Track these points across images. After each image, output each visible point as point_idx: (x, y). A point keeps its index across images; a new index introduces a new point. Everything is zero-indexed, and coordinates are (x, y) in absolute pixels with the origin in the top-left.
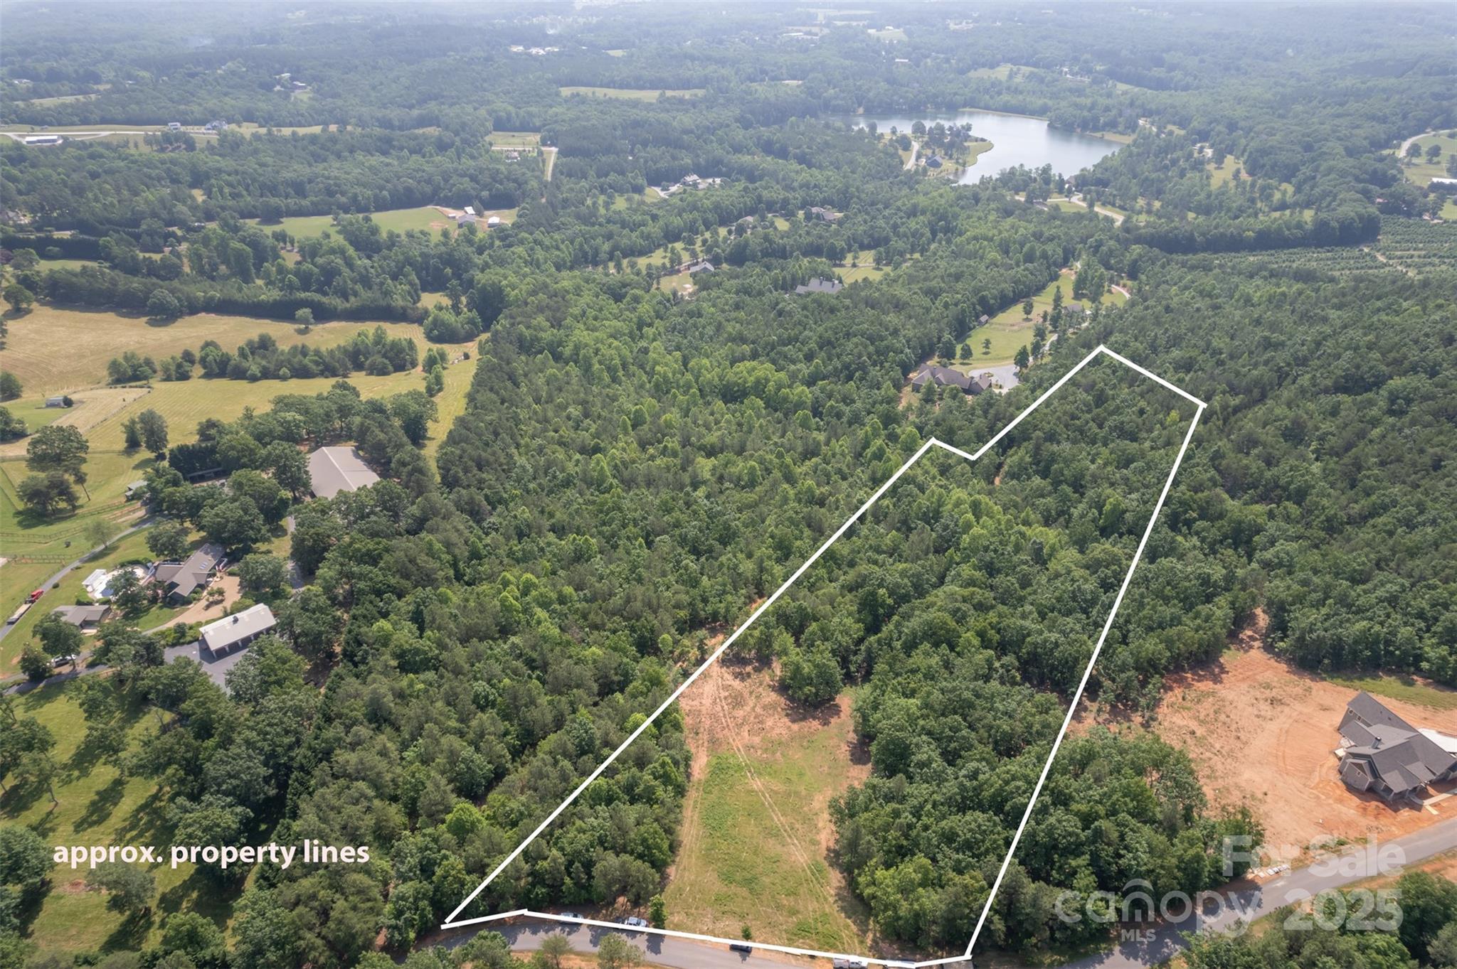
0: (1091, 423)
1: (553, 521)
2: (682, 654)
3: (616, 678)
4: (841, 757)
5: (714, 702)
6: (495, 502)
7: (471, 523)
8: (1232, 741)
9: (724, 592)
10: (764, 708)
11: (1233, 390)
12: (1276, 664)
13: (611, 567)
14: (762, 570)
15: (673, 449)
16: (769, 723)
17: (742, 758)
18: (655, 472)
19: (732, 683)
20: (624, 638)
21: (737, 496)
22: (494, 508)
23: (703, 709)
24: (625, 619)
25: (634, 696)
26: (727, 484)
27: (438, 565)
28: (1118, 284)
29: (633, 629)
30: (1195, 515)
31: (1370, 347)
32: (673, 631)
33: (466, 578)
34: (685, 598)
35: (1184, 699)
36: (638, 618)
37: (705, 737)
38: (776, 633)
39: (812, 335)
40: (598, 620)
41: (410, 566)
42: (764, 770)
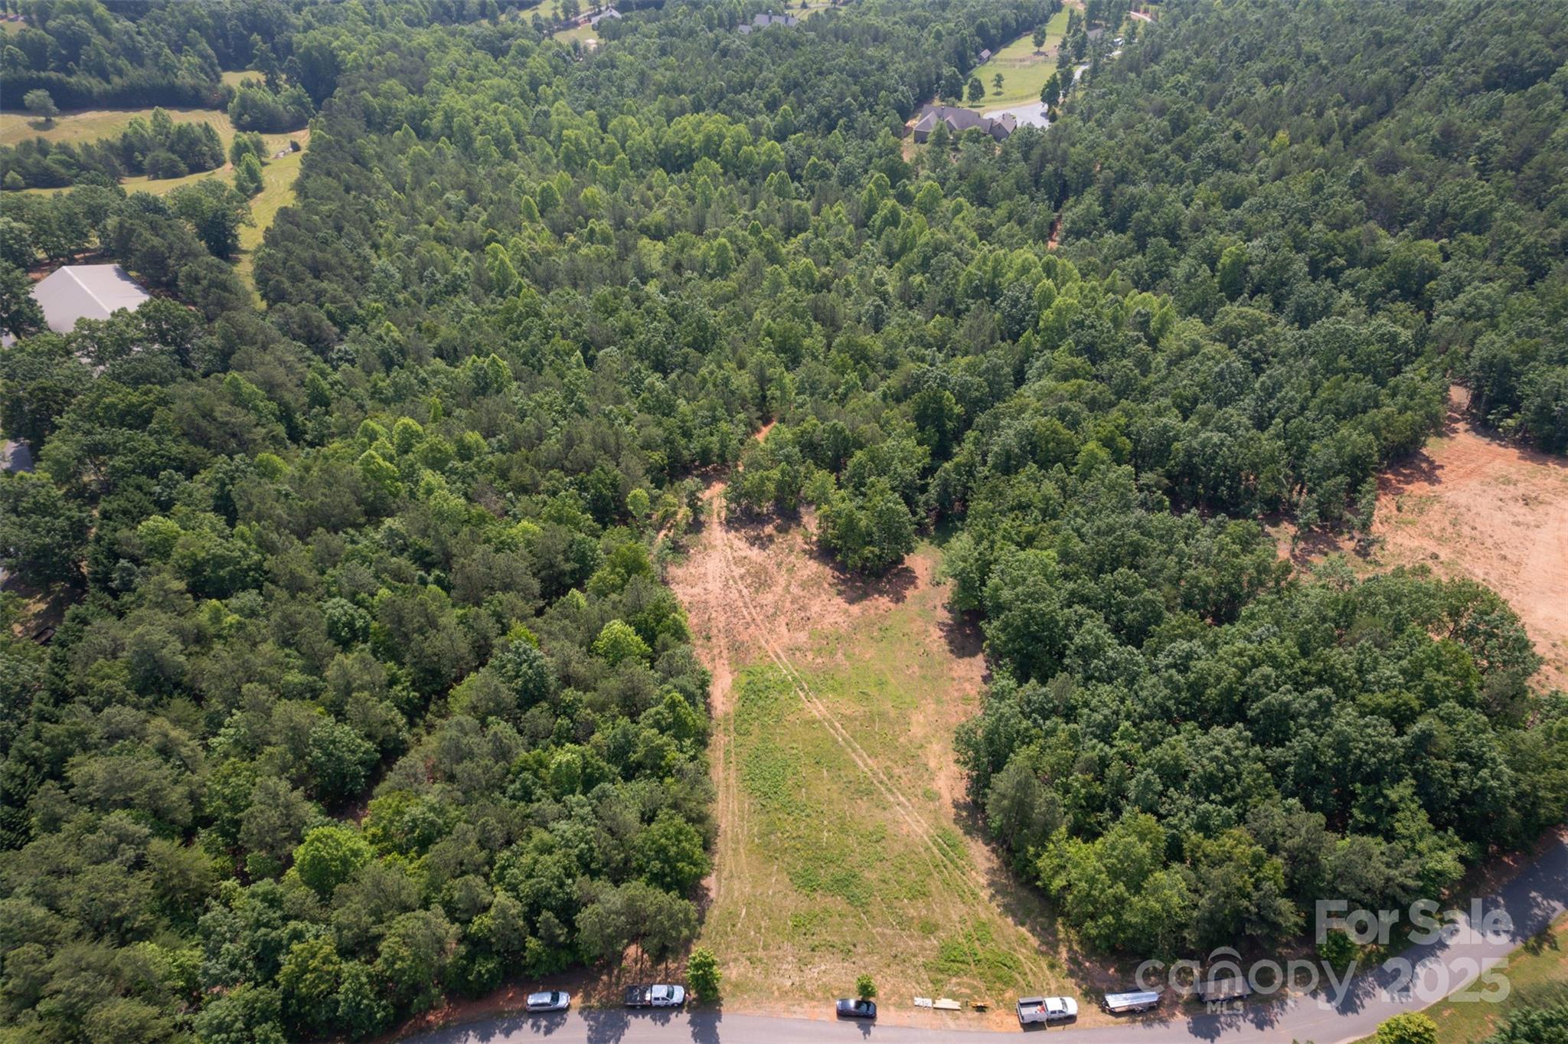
0: (1173, 157)
1: (438, 340)
2: (666, 517)
3: (568, 567)
4: (935, 647)
5: (726, 586)
6: (344, 322)
7: (308, 353)
8: (1496, 563)
9: (715, 420)
10: (803, 586)
11: (1350, 99)
12: (1502, 450)
13: (536, 396)
14: (763, 381)
15: (603, 232)
16: (815, 608)
17: (786, 669)
18: (581, 264)
19: (748, 553)
20: (570, 501)
21: (707, 287)
22: (344, 330)
23: (711, 598)
24: (568, 472)
25: (601, 593)
26: (688, 274)
27: (253, 417)
28: (1137, 10)
29: (582, 487)
30: (1342, 262)
31: (1525, 26)
32: (647, 483)
33: (308, 437)
34: (657, 433)
35: (1399, 509)
36: (589, 468)
37: (721, 641)
38: (802, 469)
39: (773, 75)
40: (526, 479)
41: (204, 423)
42: (823, 682)
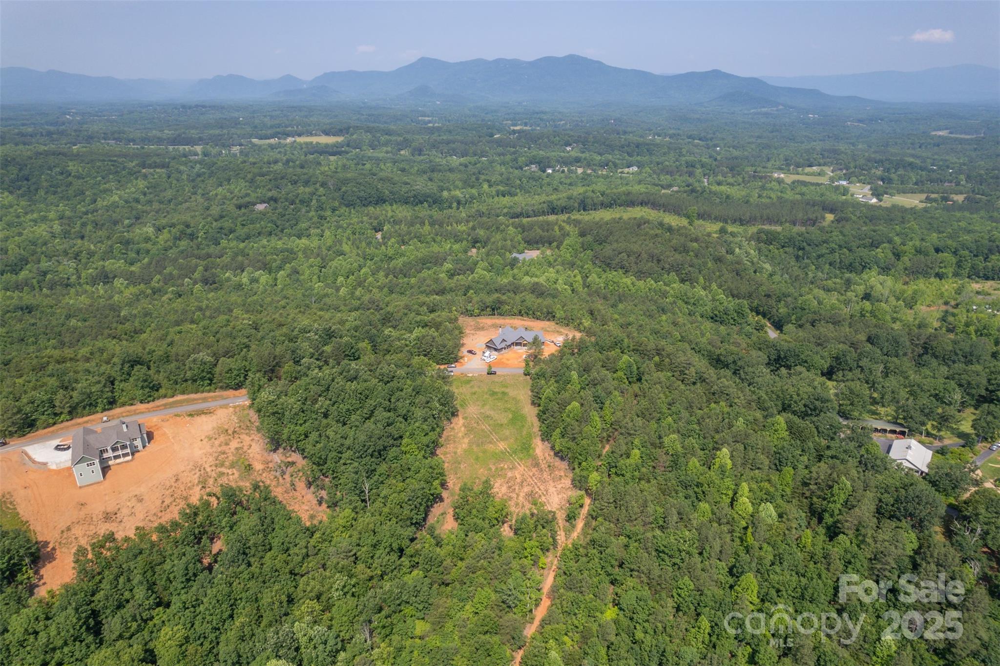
10: (510, 498)
16: (504, 489)
23: (552, 484)
37: (543, 466)
42: (500, 457)
